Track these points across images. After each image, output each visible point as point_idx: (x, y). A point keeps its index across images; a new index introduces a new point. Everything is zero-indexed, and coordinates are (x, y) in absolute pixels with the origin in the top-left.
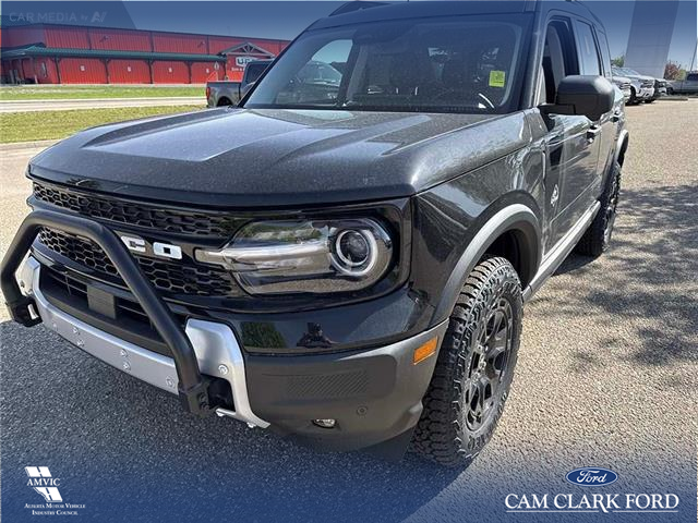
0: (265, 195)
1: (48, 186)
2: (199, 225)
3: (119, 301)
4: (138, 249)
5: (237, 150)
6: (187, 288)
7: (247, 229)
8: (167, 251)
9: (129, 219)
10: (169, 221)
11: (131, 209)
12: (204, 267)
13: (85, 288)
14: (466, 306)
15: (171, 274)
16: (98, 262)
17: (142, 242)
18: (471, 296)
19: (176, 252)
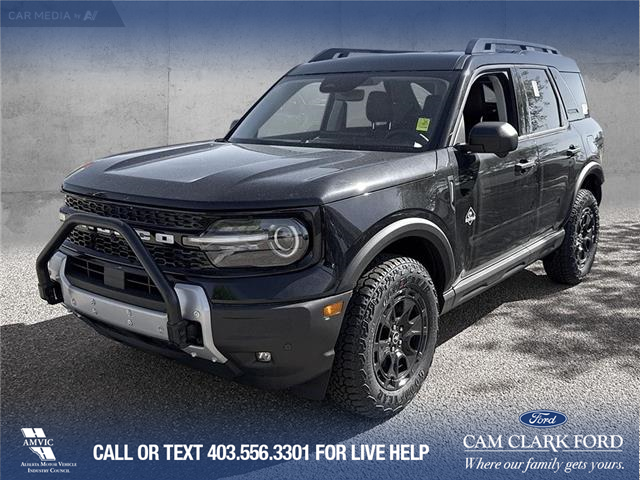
0: (227, 203)
1: (79, 198)
2: (186, 222)
3: (128, 276)
4: (145, 238)
5: (212, 176)
6: (176, 263)
7: (216, 224)
8: (165, 238)
9: (139, 219)
10: (167, 220)
11: (142, 213)
12: (187, 249)
13: (101, 269)
14: (371, 287)
15: (166, 254)
16: (114, 250)
17: (148, 234)
18: (376, 281)
19: (170, 239)
